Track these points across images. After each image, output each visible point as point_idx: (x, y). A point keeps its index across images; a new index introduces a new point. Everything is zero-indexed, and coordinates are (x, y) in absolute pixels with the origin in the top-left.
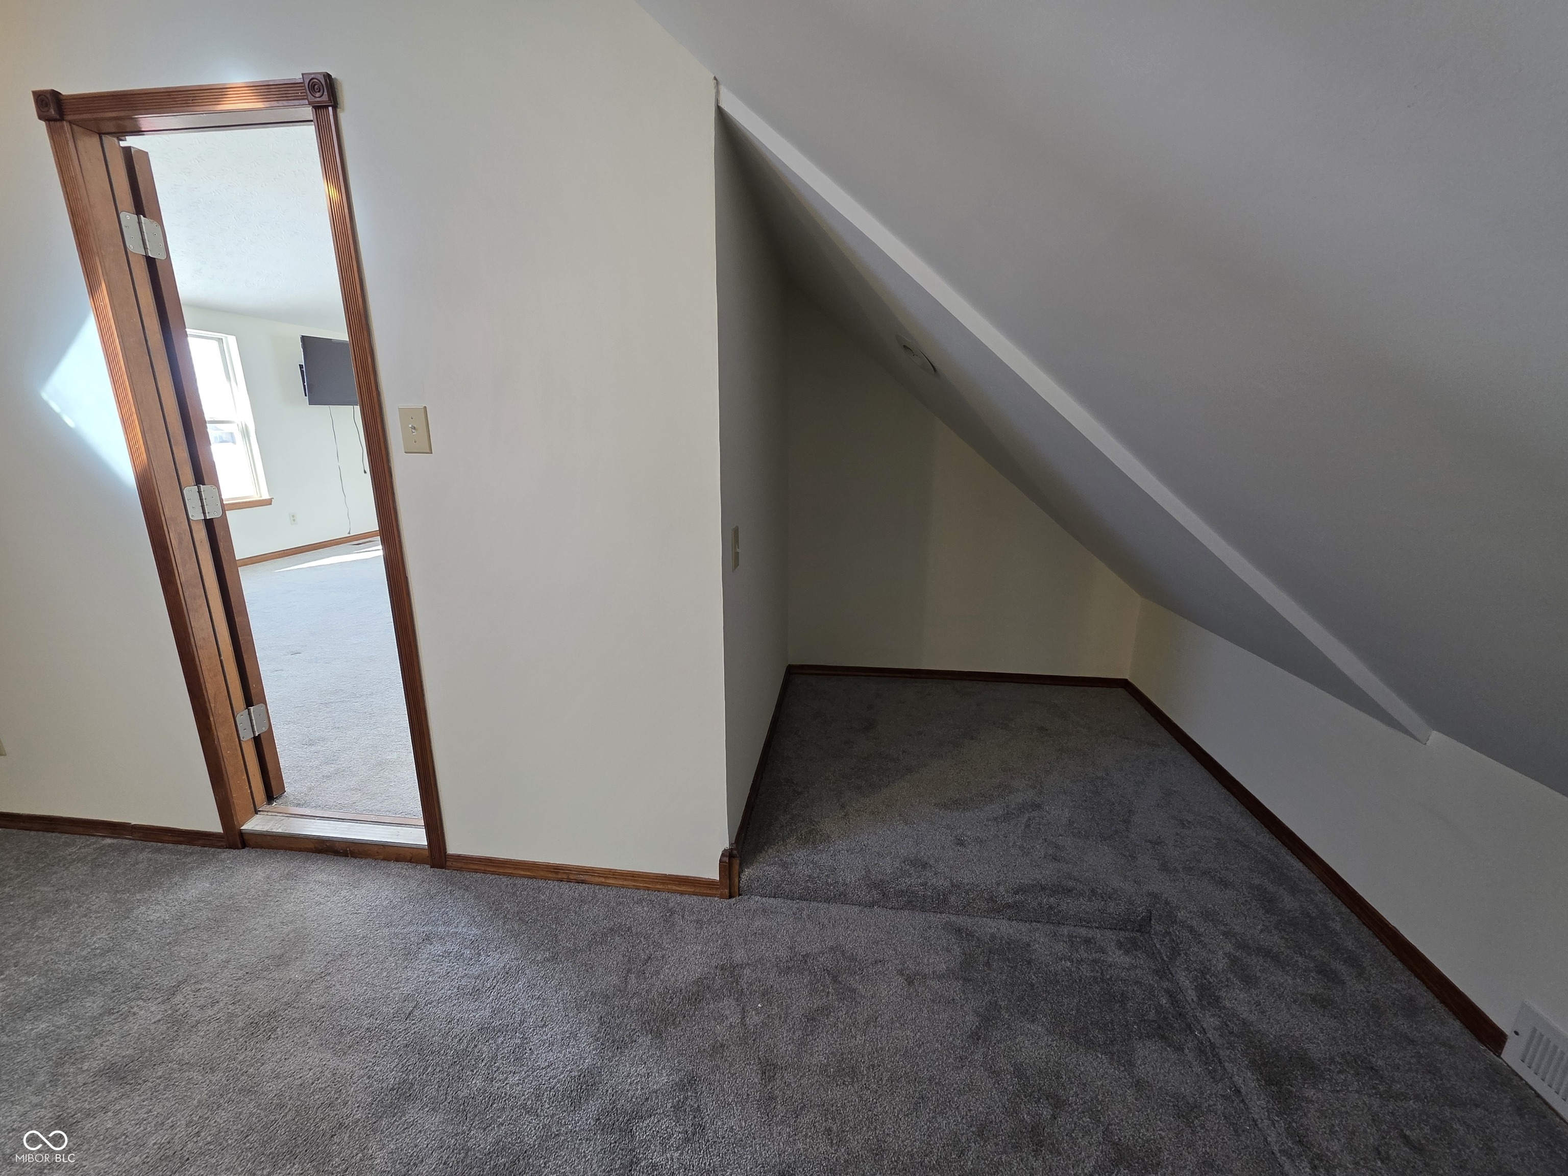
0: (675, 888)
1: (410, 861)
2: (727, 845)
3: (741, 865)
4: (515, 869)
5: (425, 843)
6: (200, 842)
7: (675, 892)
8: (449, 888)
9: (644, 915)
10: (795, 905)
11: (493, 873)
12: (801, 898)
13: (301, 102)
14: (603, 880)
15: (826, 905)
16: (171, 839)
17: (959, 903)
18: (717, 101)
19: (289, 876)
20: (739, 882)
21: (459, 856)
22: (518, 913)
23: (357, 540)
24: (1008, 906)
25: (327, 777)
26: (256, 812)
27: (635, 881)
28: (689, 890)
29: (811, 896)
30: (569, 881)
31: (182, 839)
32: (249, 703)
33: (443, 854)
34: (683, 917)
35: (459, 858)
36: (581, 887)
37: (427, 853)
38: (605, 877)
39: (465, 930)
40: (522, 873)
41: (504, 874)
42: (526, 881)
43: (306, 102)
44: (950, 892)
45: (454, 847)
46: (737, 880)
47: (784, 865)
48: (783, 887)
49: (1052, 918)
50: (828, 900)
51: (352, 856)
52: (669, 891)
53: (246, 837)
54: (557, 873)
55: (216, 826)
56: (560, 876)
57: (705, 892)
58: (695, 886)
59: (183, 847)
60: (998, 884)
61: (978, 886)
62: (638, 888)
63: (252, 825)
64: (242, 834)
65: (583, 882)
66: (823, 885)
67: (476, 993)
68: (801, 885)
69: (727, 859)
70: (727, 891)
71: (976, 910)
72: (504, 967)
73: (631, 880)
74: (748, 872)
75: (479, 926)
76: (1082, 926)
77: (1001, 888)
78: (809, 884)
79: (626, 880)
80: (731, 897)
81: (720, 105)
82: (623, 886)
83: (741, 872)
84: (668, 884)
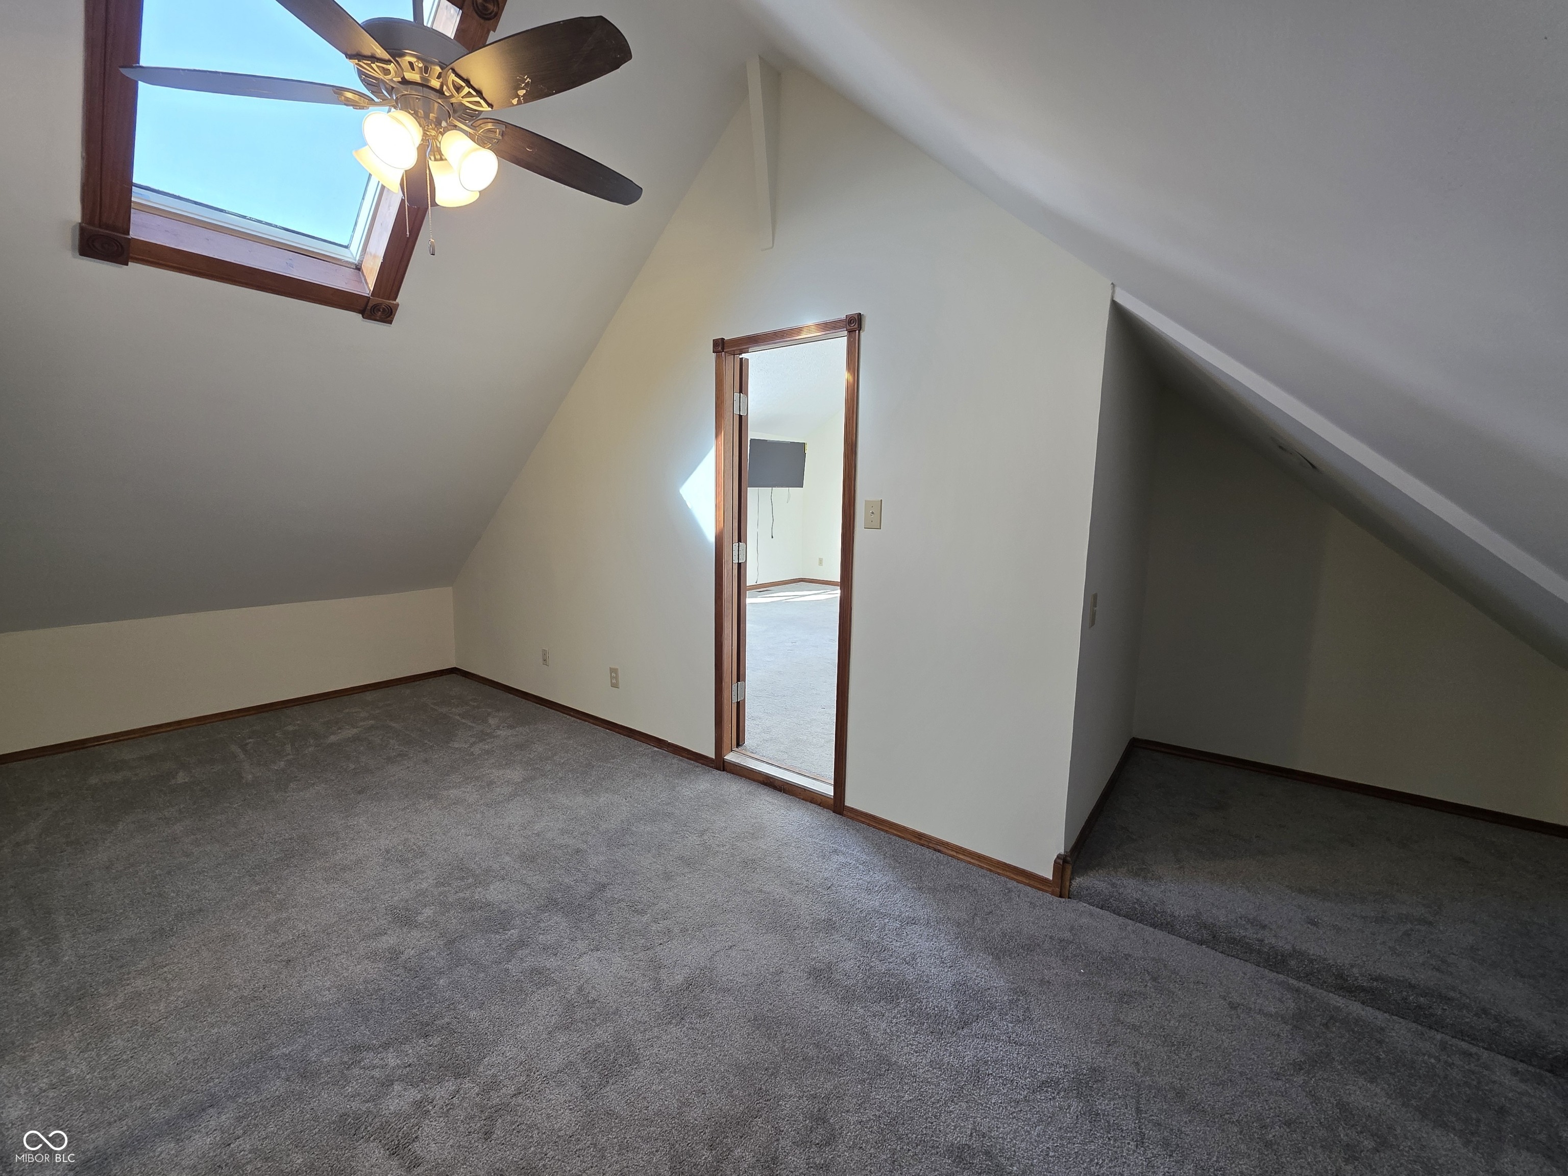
0: (1012, 876)
1: (819, 805)
2: (1062, 851)
3: (1072, 873)
4: (890, 828)
5: (832, 794)
6: (701, 761)
7: (1012, 879)
8: (846, 827)
9: (987, 885)
10: (1121, 920)
11: (874, 827)
12: (1126, 916)
13: (842, 329)
14: (955, 854)
15: (1152, 929)
16: (686, 756)
17: (1301, 968)
18: (1112, 297)
19: (749, 793)
20: (1070, 886)
21: (853, 808)
22: (893, 856)
23: (763, 588)
24: (1363, 989)
25: (766, 741)
26: (732, 751)
27: (980, 861)
28: (1025, 881)
29: (1137, 918)
30: (929, 847)
31: (691, 757)
32: (738, 680)
33: (842, 805)
34: (1019, 896)
35: (852, 810)
36: (938, 854)
37: (832, 802)
38: (957, 852)
39: (858, 854)
40: (895, 832)
41: (883, 830)
42: (897, 838)
43: (845, 329)
44: (1291, 955)
45: (849, 802)
46: (1068, 884)
47: (1114, 885)
48: (1110, 902)
49: (1422, 1020)
50: (1154, 925)
51: (784, 792)
52: (1008, 877)
53: (725, 764)
54: (920, 839)
55: (712, 754)
56: (922, 842)
57: (1039, 886)
58: (1030, 879)
59: (693, 762)
60: (1352, 966)
61: (1325, 959)
62: (982, 868)
63: (730, 757)
64: (724, 761)
65: (939, 851)
66: (1150, 910)
67: (869, 891)
68: (1128, 904)
69: (1061, 862)
70: (1058, 890)
71: (1321, 981)
72: (886, 883)
73: (977, 860)
74: (1078, 881)
75: (867, 854)
76: (1463, 1040)
77: (1355, 970)
78: (1136, 906)
79: (973, 858)
80: (1061, 896)
81: (1114, 299)
82: (970, 863)
83: (1071, 879)
84: (1007, 871)
